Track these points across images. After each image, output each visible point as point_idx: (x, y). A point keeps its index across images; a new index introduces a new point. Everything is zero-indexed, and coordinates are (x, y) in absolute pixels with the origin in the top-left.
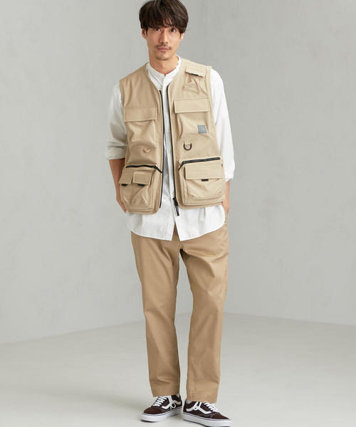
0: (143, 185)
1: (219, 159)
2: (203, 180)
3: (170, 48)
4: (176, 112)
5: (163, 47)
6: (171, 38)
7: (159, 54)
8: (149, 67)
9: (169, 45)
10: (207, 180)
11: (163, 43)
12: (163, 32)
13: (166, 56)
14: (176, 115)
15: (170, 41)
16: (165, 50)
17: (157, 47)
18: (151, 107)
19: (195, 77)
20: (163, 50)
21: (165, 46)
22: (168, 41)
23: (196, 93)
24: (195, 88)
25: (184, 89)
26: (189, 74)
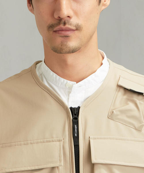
3: (78, 28)
4: (94, 160)
5: (62, 26)
8: (43, 68)
9: (74, 21)
11: (60, 19)
14: (92, 166)
15: (76, 13)
16: (68, 33)
17: (51, 27)
18: (50, 142)
19: (135, 98)
20: (63, 32)
21: (65, 24)
22: (71, 13)
23: (136, 129)
24: (134, 117)
25: (111, 116)
26: (125, 89)
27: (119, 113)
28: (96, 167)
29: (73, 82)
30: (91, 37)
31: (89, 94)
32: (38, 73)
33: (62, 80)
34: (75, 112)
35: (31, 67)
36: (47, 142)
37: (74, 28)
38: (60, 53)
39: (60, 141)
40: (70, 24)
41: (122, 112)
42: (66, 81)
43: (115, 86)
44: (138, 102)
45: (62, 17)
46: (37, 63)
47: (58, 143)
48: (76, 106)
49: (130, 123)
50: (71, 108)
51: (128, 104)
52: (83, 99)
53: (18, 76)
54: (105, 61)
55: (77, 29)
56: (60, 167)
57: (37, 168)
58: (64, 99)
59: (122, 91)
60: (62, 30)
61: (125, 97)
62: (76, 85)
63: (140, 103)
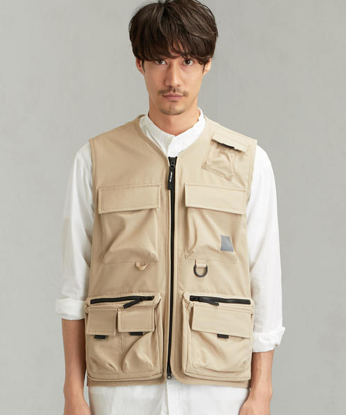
0: (140, 334)
1: (247, 302)
2: (220, 336)
3: (185, 94)
4: (187, 204)
5: (172, 93)
6: (187, 76)
7: (167, 105)
8: (147, 122)
9: (183, 89)
10: (226, 337)
11: (170, 87)
12: (170, 66)
13: (179, 107)
14: (186, 209)
15: (185, 82)
16: (176, 99)
17: (162, 92)
18: (149, 186)
19: (227, 151)
20: (172, 98)
21: (174, 91)
22: (181, 83)
23: (226, 178)
24: (225, 168)
25: (204, 166)
26: (219, 143)
27: (211, 164)
28: (189, 210)
29: (172, 136)
30: (194, 100)
31: (185, 147)
32: (141, 126)
33: (163, 132)
34: (173, 161)
35: (135, 120)
36: (147, 186)
37: (182, 95)
38: (168, 114)
39: (158, 186)
40: (179, 92)
41: (214, 163)
42: (166, 134)
43: (209, 141)
44: (229, 154)
45: (172, 85)
46: (141, 116)
47: (156, 188)
48: (174, 157)
49: (221, 173)
50: (169, 158)
51: (220, 156)
52: (180, 151)
53: (123, 128)
54: (201, 117)
55: (184, 96)
56: (158, 209)
57: (137, 209)
58: (164, 150)
59: (215, 145)
60: (171, 96)
61: (218, 150)
62: (175, 138)
63: (232, 156)
